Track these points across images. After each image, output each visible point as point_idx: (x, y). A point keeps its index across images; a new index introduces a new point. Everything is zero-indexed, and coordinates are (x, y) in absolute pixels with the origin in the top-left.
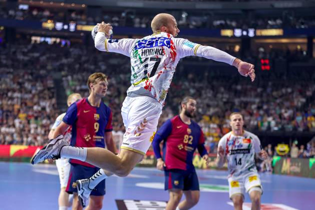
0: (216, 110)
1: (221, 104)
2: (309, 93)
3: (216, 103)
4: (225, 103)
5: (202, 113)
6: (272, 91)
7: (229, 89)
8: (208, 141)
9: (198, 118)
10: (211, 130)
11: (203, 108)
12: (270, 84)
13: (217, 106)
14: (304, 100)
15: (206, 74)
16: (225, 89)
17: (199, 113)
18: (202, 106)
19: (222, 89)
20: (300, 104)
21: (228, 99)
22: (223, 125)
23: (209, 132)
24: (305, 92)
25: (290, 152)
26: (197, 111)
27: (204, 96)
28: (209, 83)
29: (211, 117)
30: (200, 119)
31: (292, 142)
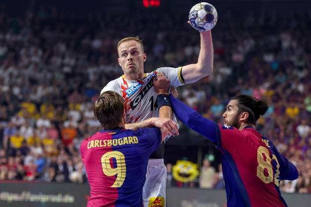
0: (50, 89)
1: (59, 77)
2: (238, 58)
3: (49, 76)
4: (68, 76)
5: (20, 97)
6: (164, 52)
7: (76, 48)
8: (33, 155)
9: (11, 107)
10: (38, 132)
11: (21, 87)
12: (160, 36)
13: (52, 82)
14: (227, 71)
15: (30, 15)
16: (68, 46)
17: (13, 97)
18: (19, 81)
19: (62, 48)
20: (219, 80)
21: (75, 67)
22: (63, 122)
23: (35, 136)
24: (231, 55)
25: (198, 177)
26: (11, 92)
27: (25, 61)
28: (36, 34)
29: (38, 105)
30: (17, 109)
31: (203, 158)
